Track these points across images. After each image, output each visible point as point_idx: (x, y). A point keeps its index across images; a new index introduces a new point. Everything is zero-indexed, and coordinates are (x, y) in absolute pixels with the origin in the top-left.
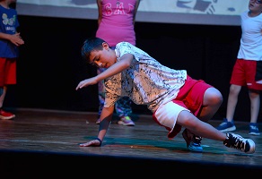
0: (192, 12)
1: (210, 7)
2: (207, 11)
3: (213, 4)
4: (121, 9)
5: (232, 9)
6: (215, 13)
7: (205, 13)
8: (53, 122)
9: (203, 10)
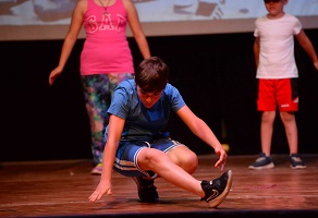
0: (195, 18)
1: (216, 10)
2: (214, 15)
3: (220, 6)
4: (108, 23)
5: (245, 11)
6: (223, 17)
7: (211, 18)
8: (28, 178)
9: (208, 14)
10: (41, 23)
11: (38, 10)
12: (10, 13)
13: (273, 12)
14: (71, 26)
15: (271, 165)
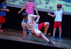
0: (48, 9)
1: (53, 8)
4: (31, 7)
7: (51, 10)
9: (51, 9)
10: (20, 5)
11: (20, 2)
12: (15, 2)
13: (59, 10)
14: (24, 6)
15: (54, 38)
